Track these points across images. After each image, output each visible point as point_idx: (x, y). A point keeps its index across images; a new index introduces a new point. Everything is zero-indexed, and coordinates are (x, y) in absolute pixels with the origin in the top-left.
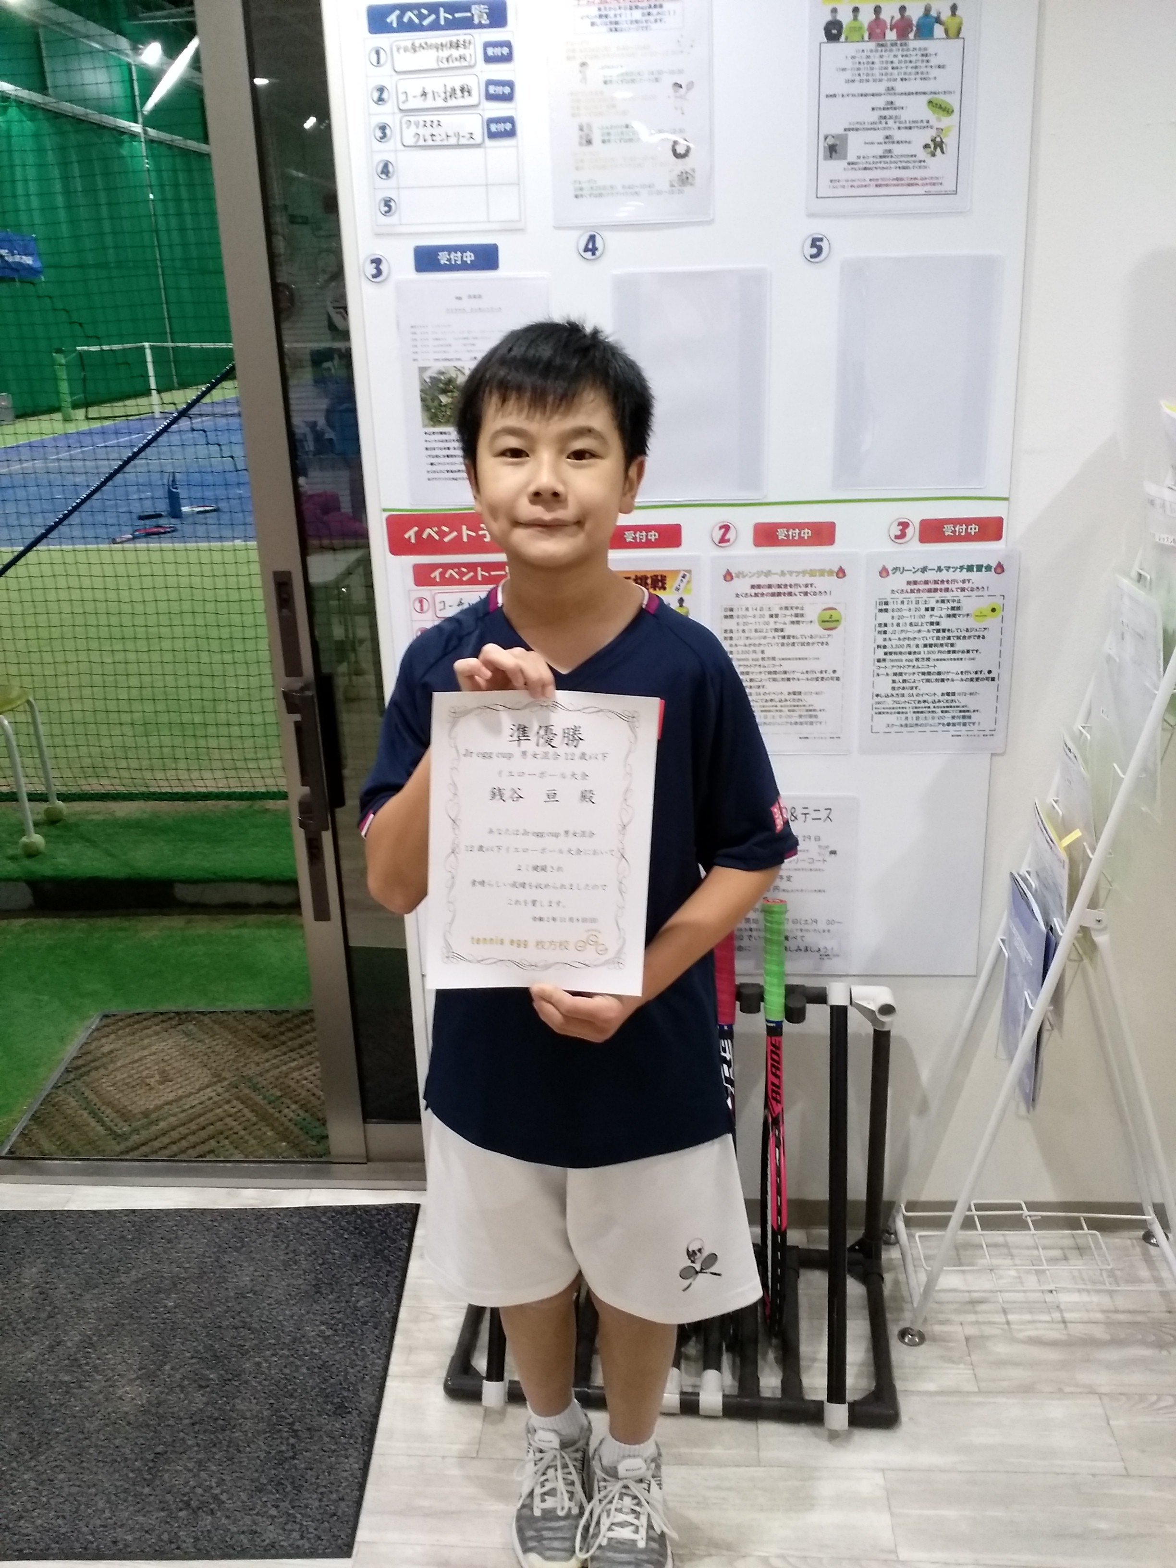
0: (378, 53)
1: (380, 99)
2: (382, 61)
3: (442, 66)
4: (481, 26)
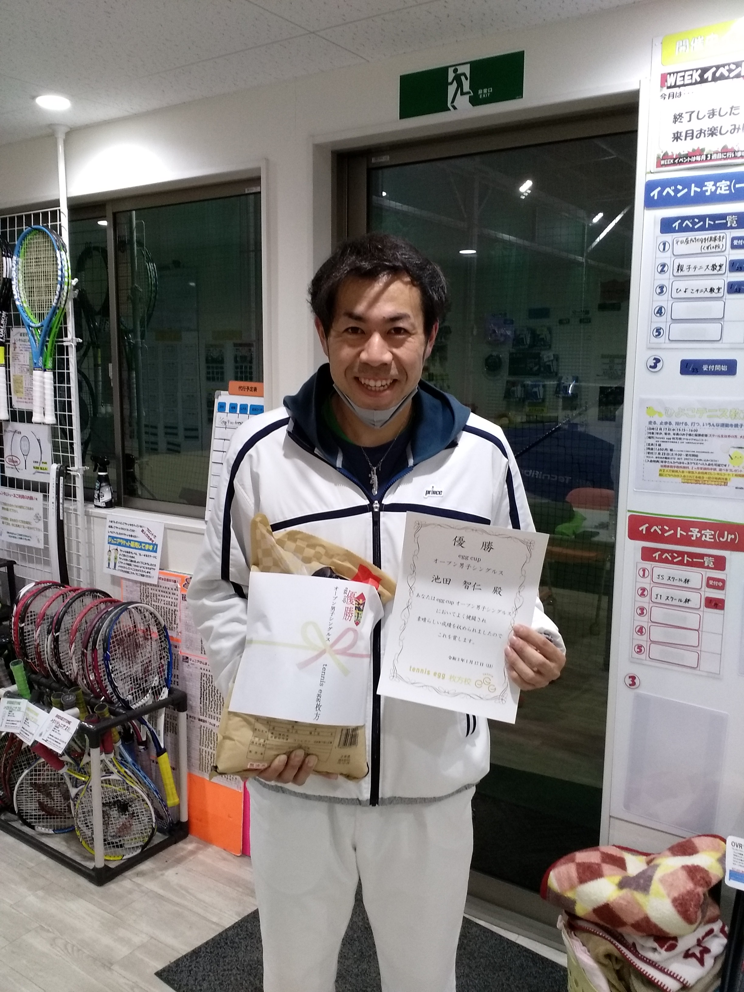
0: (664, 244)
1: (662, 271)
2: (666, 249)
3: (703, 251)
4: (731, 228)
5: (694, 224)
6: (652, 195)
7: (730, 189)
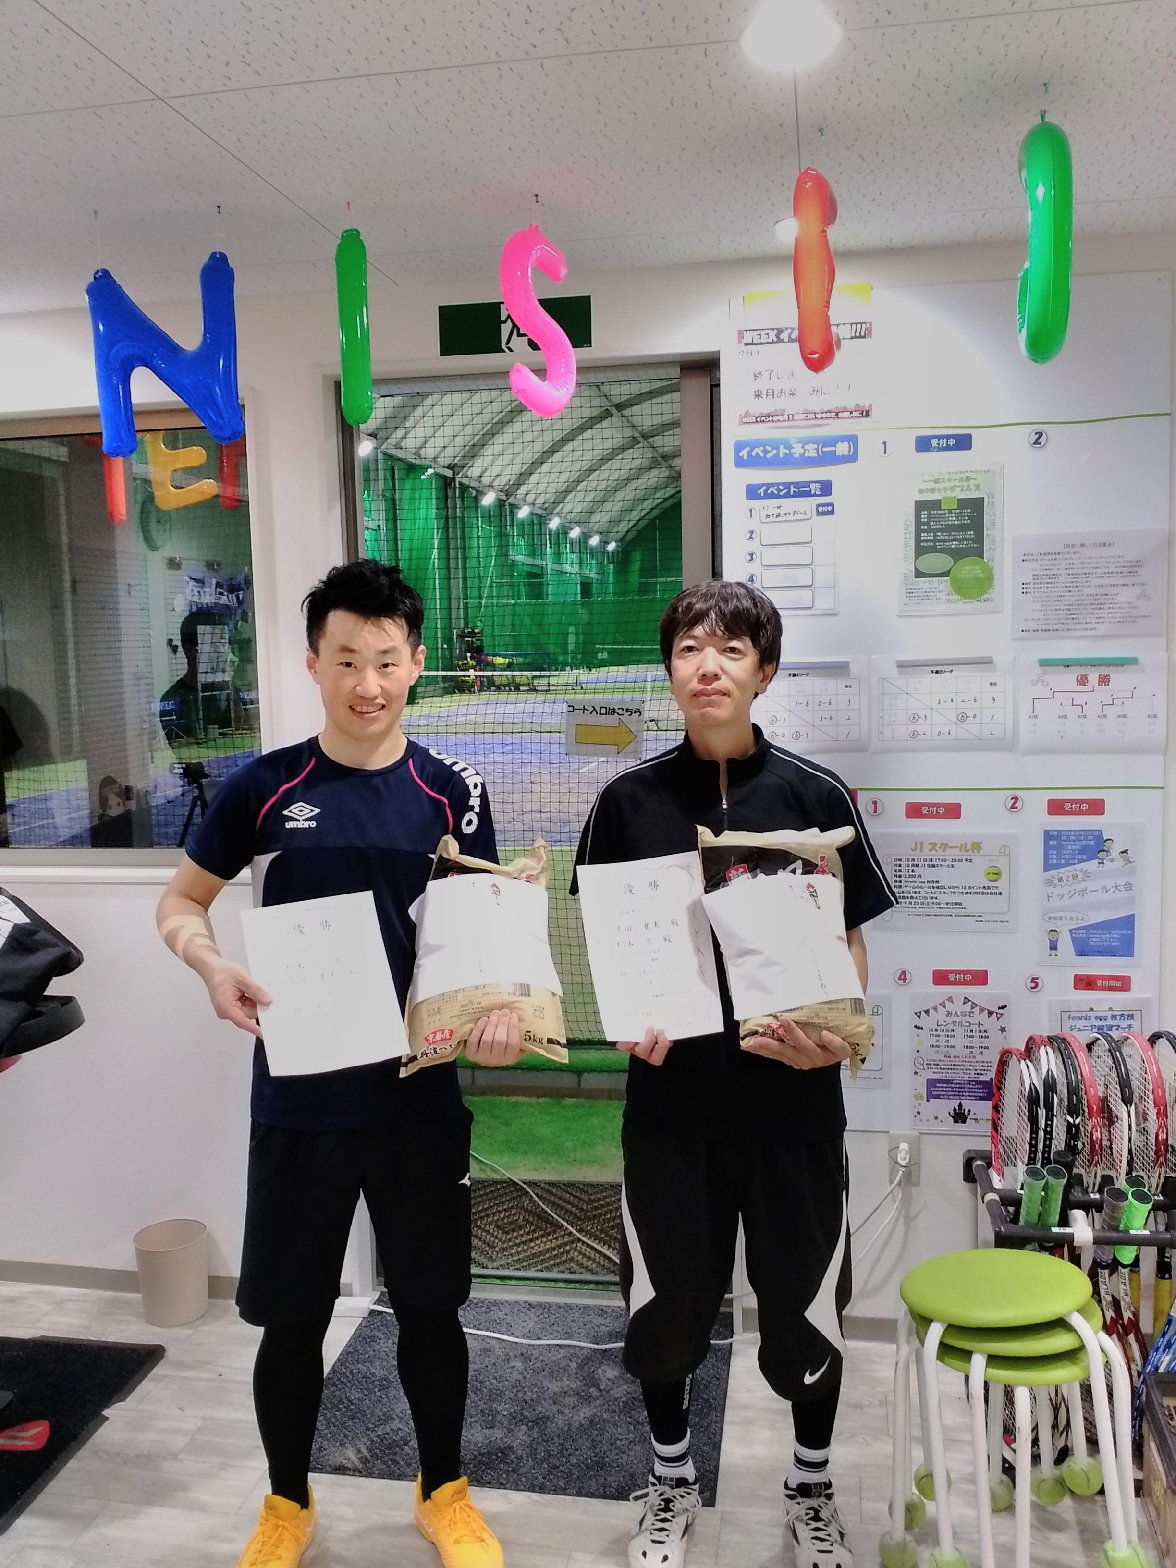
0: (751, 510)
1: (751, 538)
2: (753, 515)
4: (815, 495)
5: (779, 490)
6: (741, 454)
7: (817, 452)
